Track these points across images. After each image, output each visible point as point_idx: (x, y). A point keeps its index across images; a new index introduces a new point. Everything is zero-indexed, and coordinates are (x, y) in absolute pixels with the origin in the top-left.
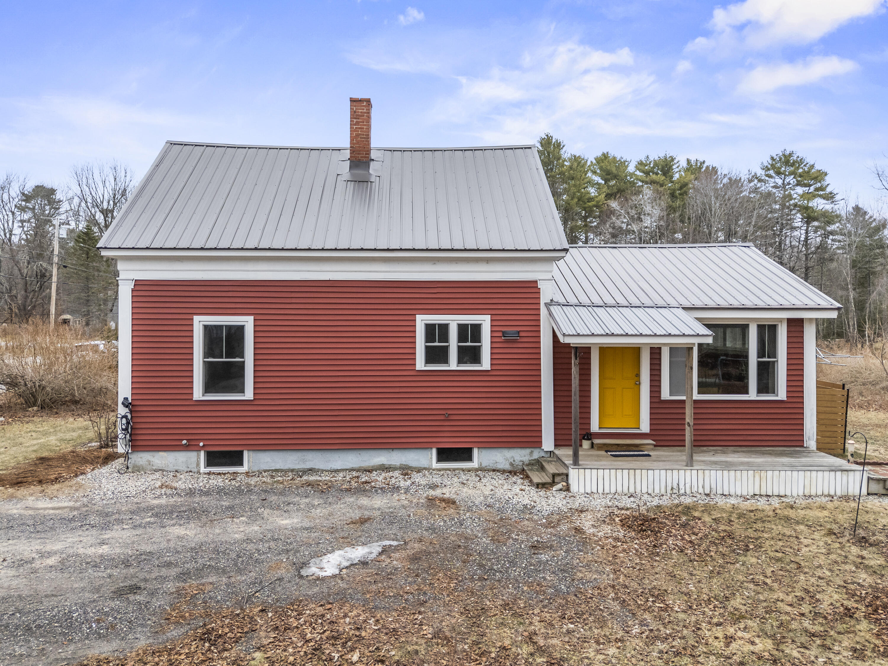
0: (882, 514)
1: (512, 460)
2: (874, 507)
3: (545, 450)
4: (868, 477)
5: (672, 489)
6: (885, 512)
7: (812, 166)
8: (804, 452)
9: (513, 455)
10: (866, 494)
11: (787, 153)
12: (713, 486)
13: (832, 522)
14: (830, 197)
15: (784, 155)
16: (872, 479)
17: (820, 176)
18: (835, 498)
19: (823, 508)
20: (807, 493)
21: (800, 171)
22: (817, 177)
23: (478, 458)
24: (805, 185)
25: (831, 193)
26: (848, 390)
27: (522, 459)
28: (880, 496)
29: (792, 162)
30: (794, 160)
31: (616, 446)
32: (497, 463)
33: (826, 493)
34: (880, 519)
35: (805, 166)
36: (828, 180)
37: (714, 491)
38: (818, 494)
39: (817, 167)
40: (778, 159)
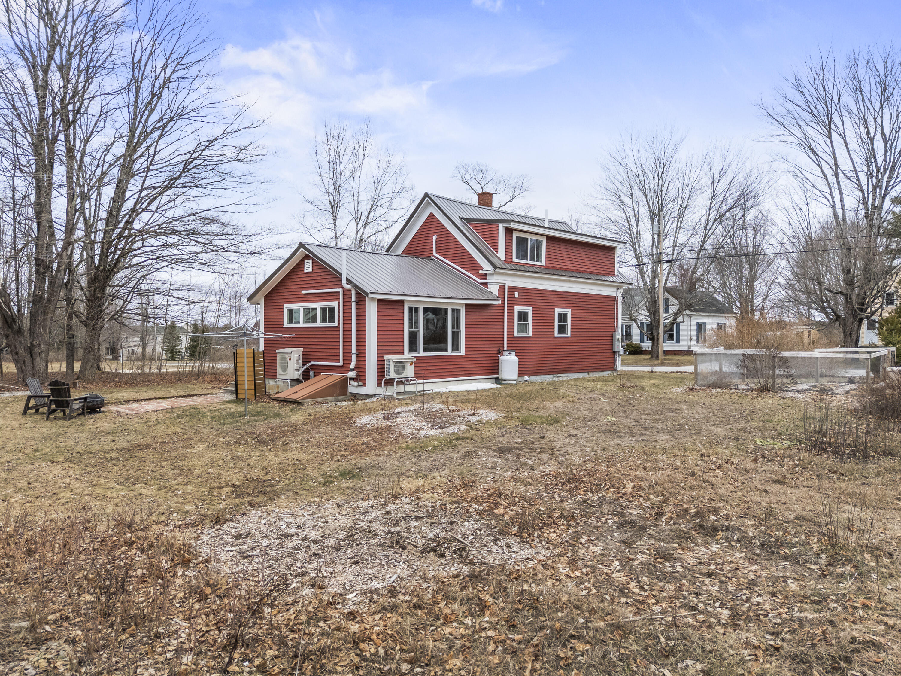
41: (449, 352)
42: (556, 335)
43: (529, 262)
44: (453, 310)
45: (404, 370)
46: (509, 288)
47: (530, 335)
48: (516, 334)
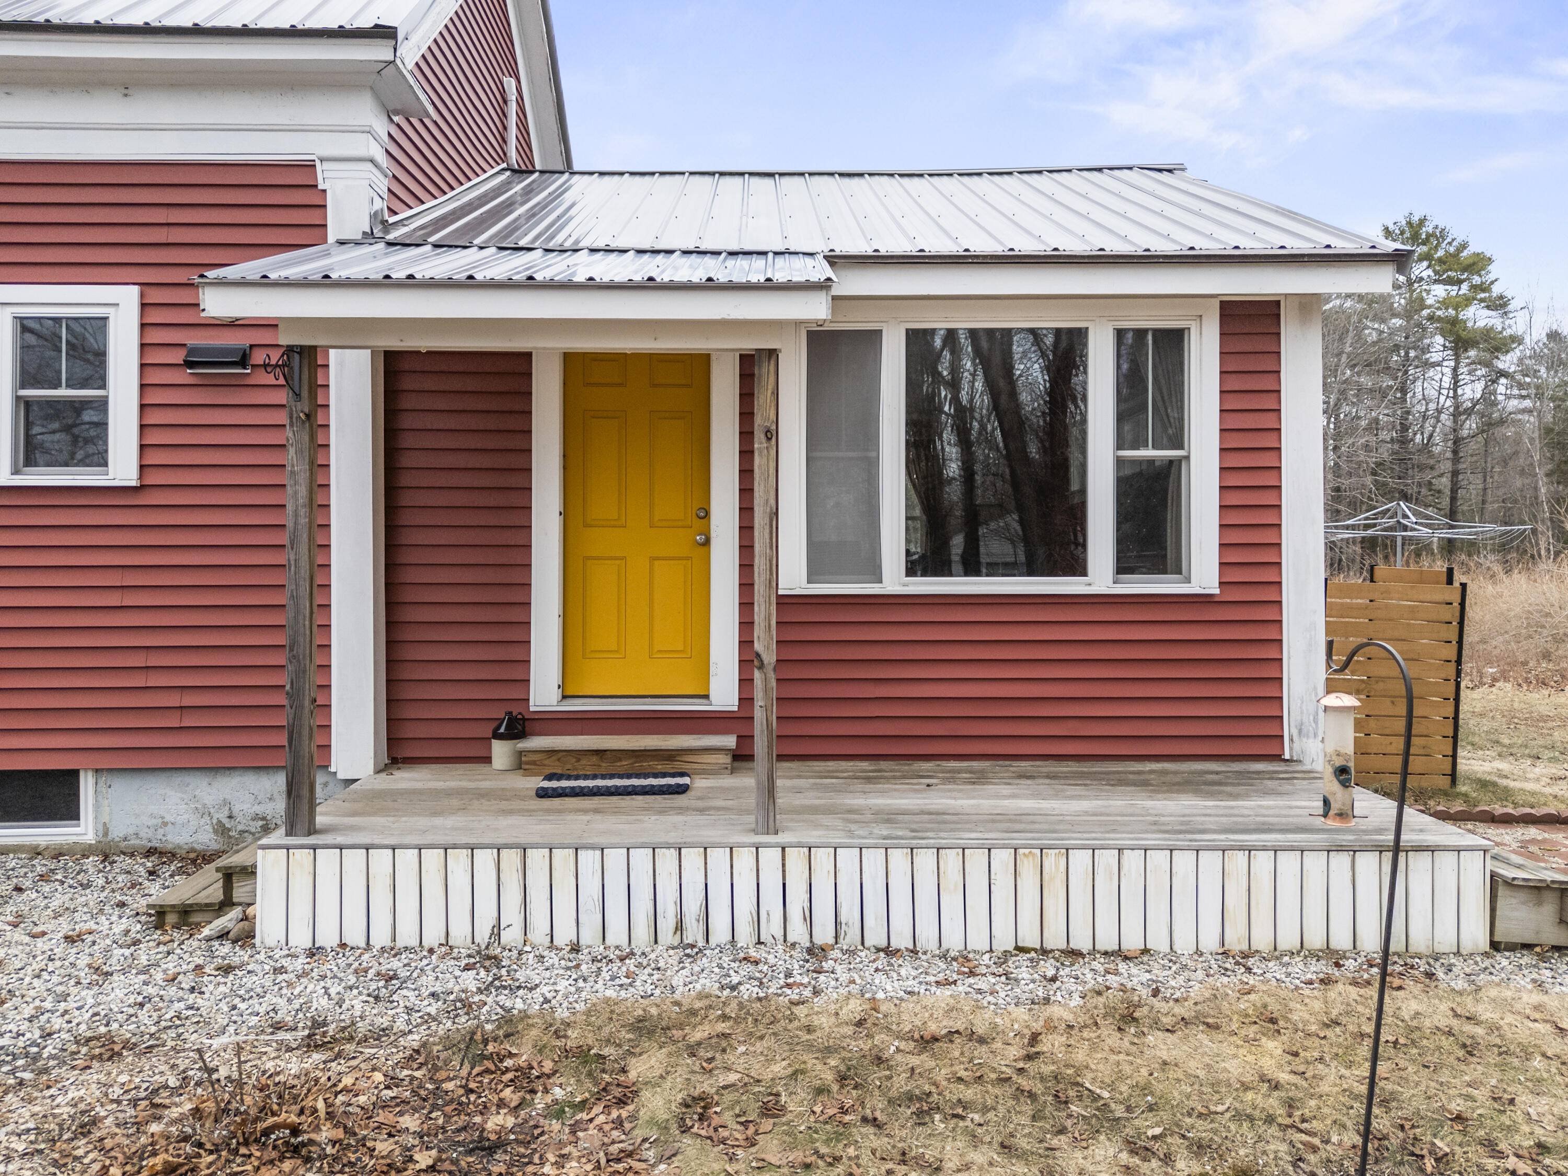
0: (1537, 1062)
1: (222, 816)
2: (1509, 1018)
3: (341, 776)
4: (1493, 875)
5: (680, 927)
6: (1554, 1046)
7: (1464, 246)
8: (1272, 776)
9: (228, 797)
10: (1485, 945)
11: (1415, 219)
12: (850, 913)
13: (1270, 1120)
14: (1500, 304)
15: (1409, 224)
16: (1510, 884)
17: (1479, 263)
18: (1350, 964)
19: (1273, 1021)
20: (1236, 941)
21: (1440, 253)
22: (1474, 264)
23: (97, 807)
24: (1450, 282)
25: (1501, 297)
26: (1464, 586)
27: (258, 809)
28: (1542, 958)
29: (1424, 236)
30: (1427, 233)
31: (595, 759)
32: (165, 824)
33: (1316, 940)
34: (1523, 1099)
35: (1450, 243)
36: (1494, 271)
37: (851, 937)
38: (1283, 945)
39: (1472, 249)
40: (1397, 232)
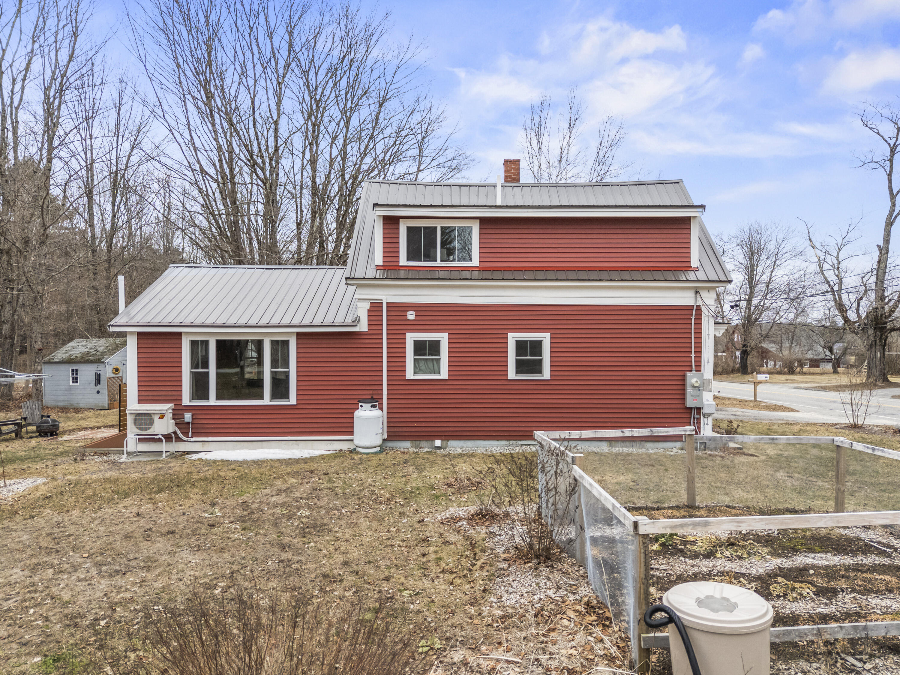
41: (267, 400)
42: (512, 374)
43: (439, 263)
44: (274, 343)
45: (152, 424)
46: (389, 305)
47: (444, 374)
48: (410, 374)
